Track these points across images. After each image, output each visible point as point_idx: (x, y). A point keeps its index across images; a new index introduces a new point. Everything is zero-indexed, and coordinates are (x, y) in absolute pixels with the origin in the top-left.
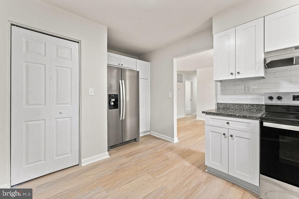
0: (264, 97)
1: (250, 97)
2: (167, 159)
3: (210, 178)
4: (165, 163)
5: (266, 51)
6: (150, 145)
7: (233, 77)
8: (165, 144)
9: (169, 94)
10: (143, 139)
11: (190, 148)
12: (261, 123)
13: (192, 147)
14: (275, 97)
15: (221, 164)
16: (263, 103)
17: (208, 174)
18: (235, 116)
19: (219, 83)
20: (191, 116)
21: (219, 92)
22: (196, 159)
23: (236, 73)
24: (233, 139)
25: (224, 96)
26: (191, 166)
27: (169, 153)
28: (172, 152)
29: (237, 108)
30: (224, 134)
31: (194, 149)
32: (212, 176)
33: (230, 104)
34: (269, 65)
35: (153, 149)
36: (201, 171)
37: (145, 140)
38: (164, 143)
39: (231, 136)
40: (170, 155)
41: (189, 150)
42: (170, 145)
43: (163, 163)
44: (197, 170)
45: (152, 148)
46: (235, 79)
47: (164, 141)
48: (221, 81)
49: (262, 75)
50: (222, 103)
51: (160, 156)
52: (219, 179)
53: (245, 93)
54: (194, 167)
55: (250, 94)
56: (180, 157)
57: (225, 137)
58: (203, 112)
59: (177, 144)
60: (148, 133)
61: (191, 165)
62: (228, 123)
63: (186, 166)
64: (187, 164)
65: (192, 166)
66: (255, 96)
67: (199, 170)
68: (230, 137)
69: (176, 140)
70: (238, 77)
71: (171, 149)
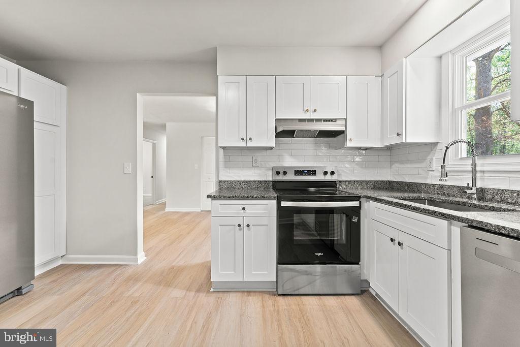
0: (271, 172)
1: (257, 171)
2: (135, 302)
3: (220, 299)
4: (132, 311)
5: (277, 117)
6: (78, 288)
7: (243, 144)
8: (118, 272)
9: (126, 166)
10: (48, 282)
11: (173, 264)
12: (279, 204)
13: (177, 261)
14: (281, 172)
15: (234, 270)
16: (271, 179)
17: (214, 295)
18: (252, 198)
19: (221, 151)
20: (153, 206)
21: (221, 165)
22: (190, 278)
23: (248, 138)
24: (249, 230)
25: (228, 170)
26: (186, 294)
27: (136, 288)
28: (140, 284)
29: (244, 187)
30: (239, 225)
31: (179, 262)
32: (221, 295)
33: (236, 182)
34: (280, 135)
35: (88, 294)
36: (205, 294)
37: (54, 281)
38: (113, 272)
39: (248, 226)
40: (138, 290)
41: (173, 268)
42: (130, 271)
43: (129, 314)
44: (198, 297)
45: (84, 294)
46: (245, 147)
47: (113, 268)
48: (224, 148)
49: (273, 145)
50: (225, 181)
51: (113, 303)
52: (232, 295)
53: (253, 167)
54: (193, 293)
55: (258, 168)
56: (161, 287)
57: (240, 230)
58: (209, 197)
59: (145, 264)
60: (60, 262)
61: (185, 292)
62: (244, 209)
63: (177, 298)
64: (177, 293)
65: (188, 292)
66: (263, 171)
67: (201, 294)
68: (246, 228)
69: (141, 258)
70: (250, 144)
71: (134, 279)
